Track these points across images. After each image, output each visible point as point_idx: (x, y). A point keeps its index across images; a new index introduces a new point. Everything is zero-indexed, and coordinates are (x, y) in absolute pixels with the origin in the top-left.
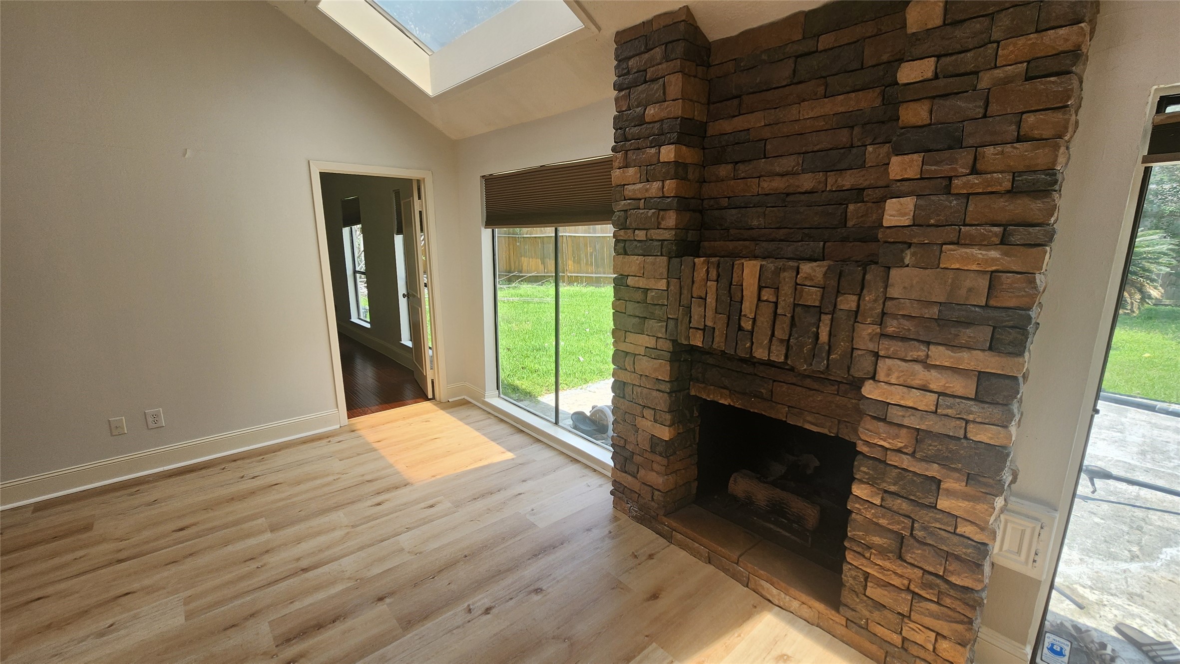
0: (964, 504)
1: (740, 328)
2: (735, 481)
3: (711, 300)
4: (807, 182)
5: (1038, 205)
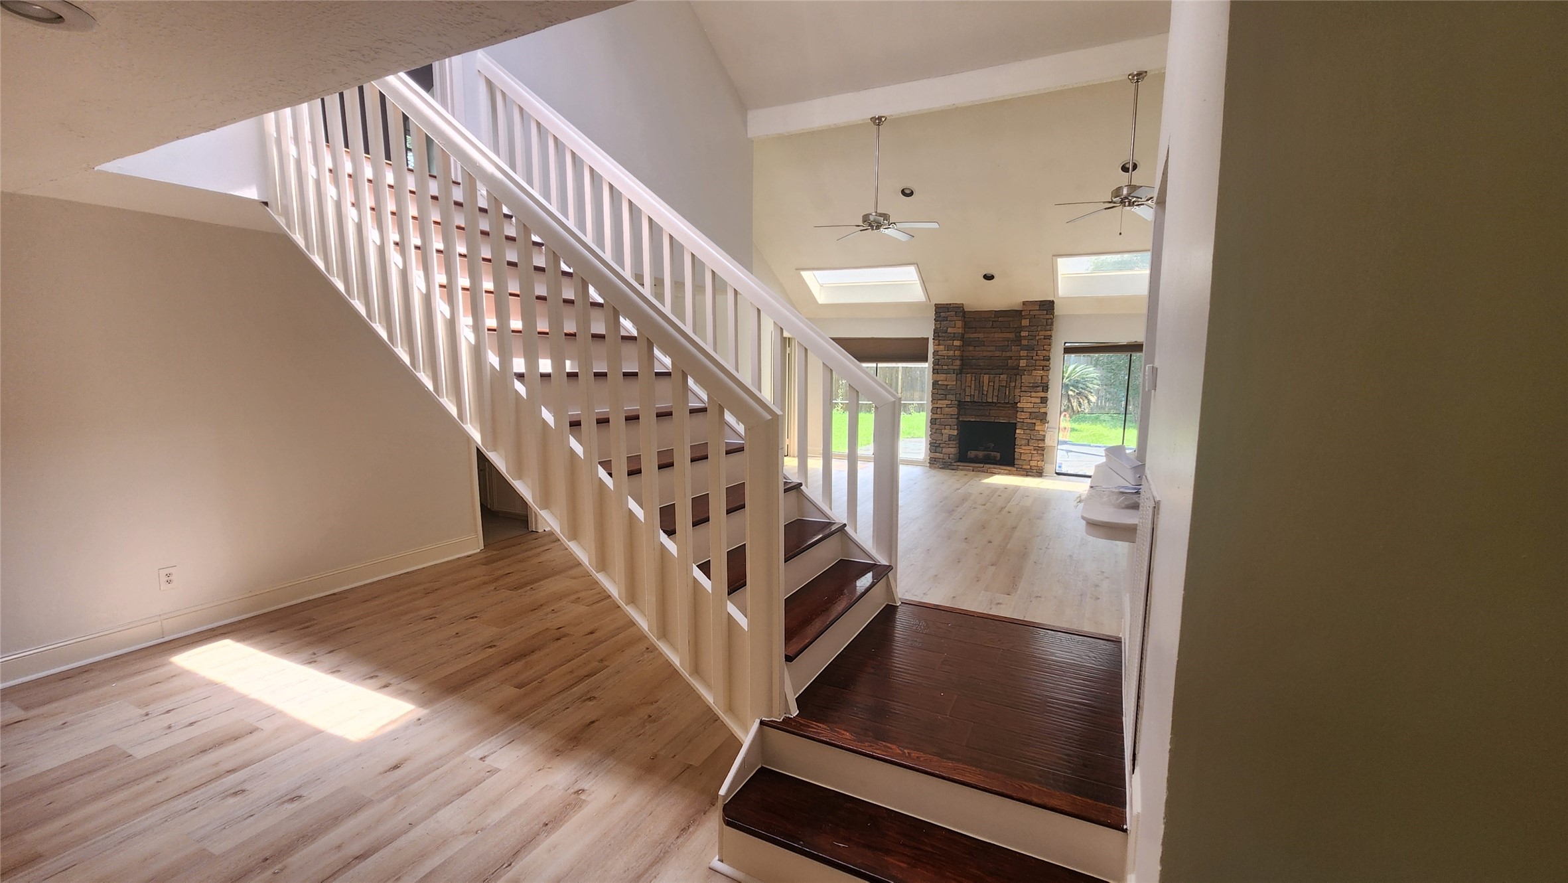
0: (1040, 427)
1: (983, 394)
2: (968, 453)
5: (1048, 363)
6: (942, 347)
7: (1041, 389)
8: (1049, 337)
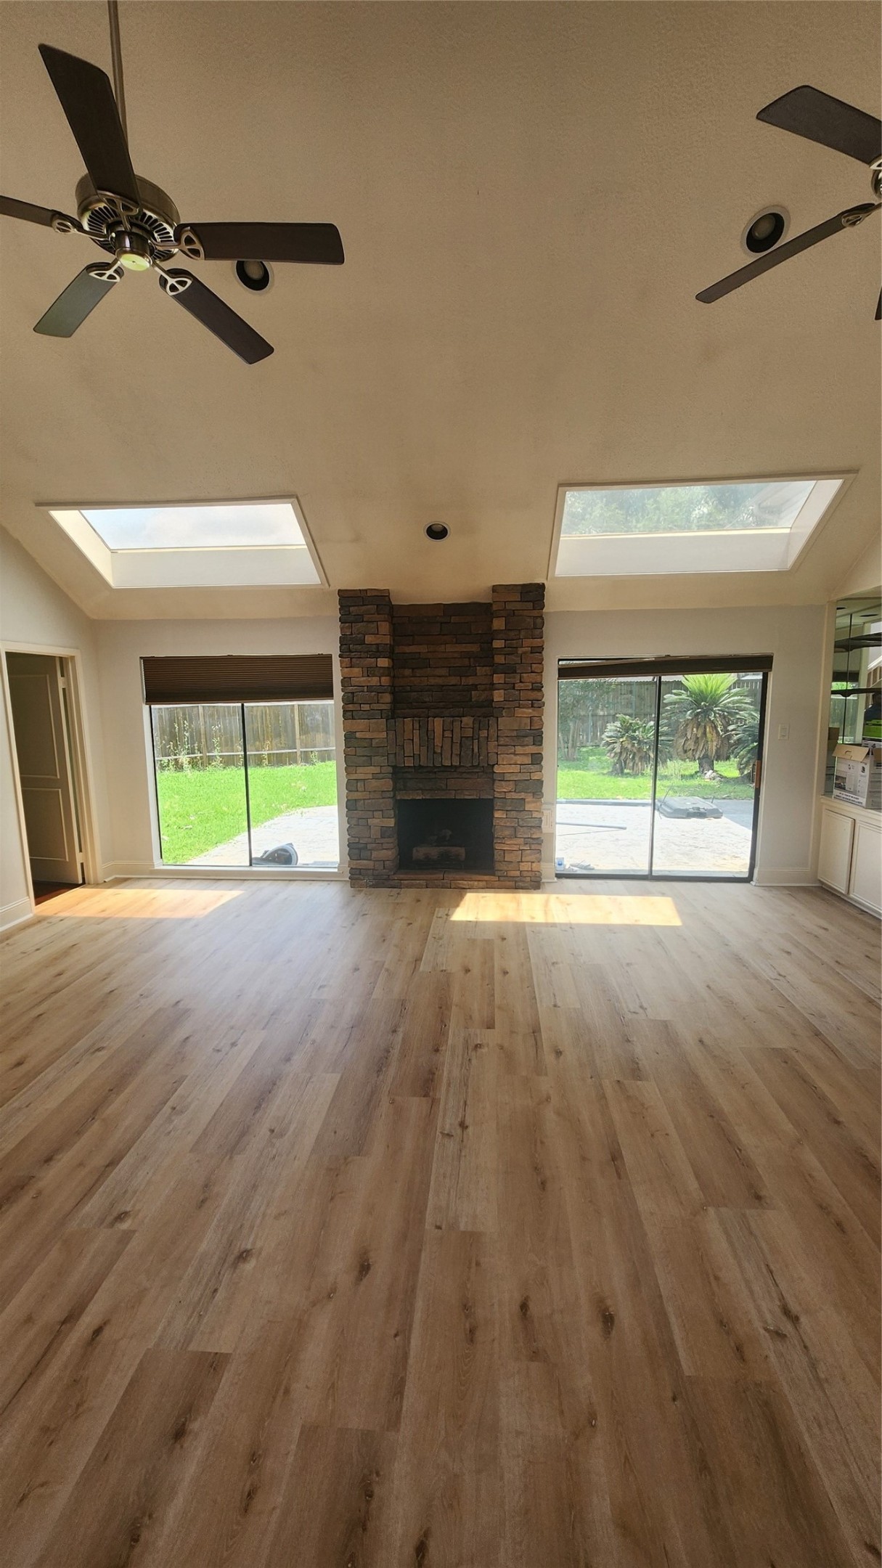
0: (533, 805)
1: (434, 753)
2: (417, 851)
3: (416, 740)
4: (453, 680)
5: (539, 694)
7: (530, 739)
8: (540, 649)
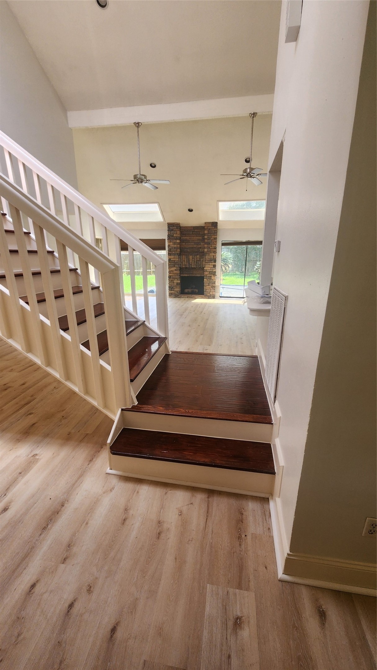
0: (213, 278)
2: (186, 290)
5: (216, 250)
6: (171, 243)
7: (213, 261)
8: (216, 239)
